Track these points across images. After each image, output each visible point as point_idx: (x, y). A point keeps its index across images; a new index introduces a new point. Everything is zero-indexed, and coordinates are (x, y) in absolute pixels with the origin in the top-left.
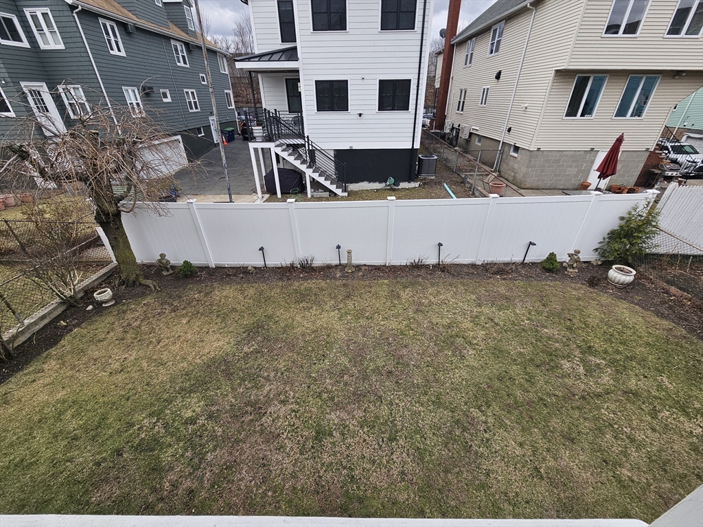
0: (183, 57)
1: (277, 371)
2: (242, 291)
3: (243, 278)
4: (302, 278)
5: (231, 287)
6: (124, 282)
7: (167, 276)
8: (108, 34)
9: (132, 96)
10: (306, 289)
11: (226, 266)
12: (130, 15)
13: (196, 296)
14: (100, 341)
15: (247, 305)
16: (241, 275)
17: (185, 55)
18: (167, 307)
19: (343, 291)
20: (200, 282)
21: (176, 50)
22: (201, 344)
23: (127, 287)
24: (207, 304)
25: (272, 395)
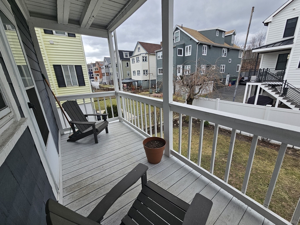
0: (225, 53)
1: (237, 175)
2: (226, 139)
3: (228, 134)
4: (261, 145)
5: (221, 136)
6: (185, 121)
7: (198, 124)
8: (204, 49)
9: (204, 67)
10: (263, 151)
11: (221, 128)
12: (212, 42)
13: (207, 133)
14: (176, 134)
15: (227, 144)
16: (228, 133)
17: (226, 53)
18: (196, 133)
19: (292, 162)
20: (209, 129)
21: (224, 51)
22: (205, 149)
23: (186, 123)
24: (210, 137)
25: (232, 182)
